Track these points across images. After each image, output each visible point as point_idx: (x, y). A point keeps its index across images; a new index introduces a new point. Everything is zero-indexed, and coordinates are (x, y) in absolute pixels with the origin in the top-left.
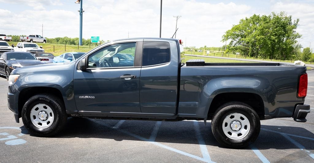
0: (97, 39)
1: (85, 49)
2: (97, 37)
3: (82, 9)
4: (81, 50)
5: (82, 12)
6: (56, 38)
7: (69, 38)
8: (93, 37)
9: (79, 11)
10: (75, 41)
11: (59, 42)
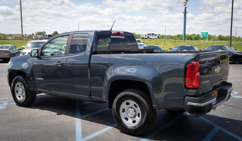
0: (206, 34)
1: (181, 42)
2: (206, 33)
3: (185, 11)
4: (177, 44)
5: (186, 13)
6: (177, 35)
7: (187, 35)
8: (203, 33)
9: (184, 13)
10: (192, 37)
11: (179, 38)
